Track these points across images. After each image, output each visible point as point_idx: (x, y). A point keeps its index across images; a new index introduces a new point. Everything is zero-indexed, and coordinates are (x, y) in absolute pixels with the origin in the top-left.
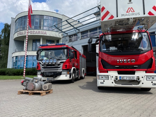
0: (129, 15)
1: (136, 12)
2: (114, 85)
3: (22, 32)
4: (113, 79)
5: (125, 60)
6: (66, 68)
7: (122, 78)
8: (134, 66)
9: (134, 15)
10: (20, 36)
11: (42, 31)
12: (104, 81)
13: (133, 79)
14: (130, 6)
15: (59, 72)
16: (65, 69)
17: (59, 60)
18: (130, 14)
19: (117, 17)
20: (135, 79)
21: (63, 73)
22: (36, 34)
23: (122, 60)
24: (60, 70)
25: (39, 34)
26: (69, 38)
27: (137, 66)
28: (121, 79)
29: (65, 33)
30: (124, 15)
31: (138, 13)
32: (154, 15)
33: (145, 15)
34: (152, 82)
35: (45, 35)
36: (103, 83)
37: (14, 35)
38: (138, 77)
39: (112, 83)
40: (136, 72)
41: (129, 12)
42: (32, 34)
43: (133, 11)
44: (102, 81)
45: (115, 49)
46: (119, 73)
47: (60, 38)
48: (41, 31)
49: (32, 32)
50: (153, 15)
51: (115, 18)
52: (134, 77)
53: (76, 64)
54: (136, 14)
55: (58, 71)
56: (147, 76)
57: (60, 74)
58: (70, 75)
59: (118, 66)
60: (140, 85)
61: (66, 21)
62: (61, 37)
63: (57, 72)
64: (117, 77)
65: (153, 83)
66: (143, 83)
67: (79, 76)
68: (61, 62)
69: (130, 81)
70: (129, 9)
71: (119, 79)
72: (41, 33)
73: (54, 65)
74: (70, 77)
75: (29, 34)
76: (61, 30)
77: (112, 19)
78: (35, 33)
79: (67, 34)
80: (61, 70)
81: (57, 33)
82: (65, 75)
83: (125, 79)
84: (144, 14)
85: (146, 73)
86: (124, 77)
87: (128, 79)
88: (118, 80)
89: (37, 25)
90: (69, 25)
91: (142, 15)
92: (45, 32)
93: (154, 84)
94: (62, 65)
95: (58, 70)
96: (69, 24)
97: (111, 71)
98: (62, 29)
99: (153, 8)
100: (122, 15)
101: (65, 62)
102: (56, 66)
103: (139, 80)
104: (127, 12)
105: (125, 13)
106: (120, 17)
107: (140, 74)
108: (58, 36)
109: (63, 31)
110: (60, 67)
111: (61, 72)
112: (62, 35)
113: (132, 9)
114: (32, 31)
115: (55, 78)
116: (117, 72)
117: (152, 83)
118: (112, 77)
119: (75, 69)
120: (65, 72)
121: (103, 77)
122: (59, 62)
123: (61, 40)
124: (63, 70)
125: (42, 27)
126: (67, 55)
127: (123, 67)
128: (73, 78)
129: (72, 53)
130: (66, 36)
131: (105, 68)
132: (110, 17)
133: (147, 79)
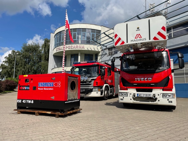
1: (143, 38)
2: (132, 101)
3: (60, 47)
4: (132, 96)
5: (142, 79)
6: (97, 85)
7: (139, 95)
8: (151, 84)
10: (59, 51)
11: (80, 45)
12: (123, 98)
13: (150, 97)
14: (138, 32)
15: (90, 89)
16: (96, 86)
17: (90, 77)
18: (138, 40)
19: (127, 42)
20: (152, 96)
21: (94, 90)
22: (74, 49)
23: (139, 79)
24: (91, 87)
25: (77, 49)
26: (109, 51)
27: (154, 84)
29: (104, 46)
30: (133, 40)
31: (145, 39)
32: (158, 40)
33: (151, 41)
34: (168, 100)
35: (83, 49)
37: (53, 51)
38: (154, 94)
39: (131, 99)
40: (153, 89)
41: (137, 38)
42: (70, 49)
43: (140, 37)
44: (122, 98)
45: (134, 68)
46: (138, 90)
47: (99, 52)
48: (78, 45)
49: (70, 47)
50: (158, 39)
51: (126, 43)
52: (151, 94)
53: (110, 81)
54: (143, 40)
55: (89, 88)
56: (163, 94)
57: (91, 91)
58: (101, 92)
59: (136, 84)
60: (156, 103)
61: (104, 33)
62: (100, 50)
63: (88, 89)
64: (134, 94)
65: (169, 100)
66: (159, 101)
67: (114, 93)
68: (92, 80)
69: (147, 98)
70: (137, 36)
71: (136, 96)
72: (79, 48)
73: (85, 82)
74: (102, 94)
75: (67, 49)
76: (99, 44)
78: (73, 47)
79: (106, 46)
80: (93, 87)
81: (95, 47)
82: (96, 92)
83: (142, 96)
84: (150, 39)
85: (163, 90)
86: (141, 94)
87: (144, 96)
89: (75, 40)
90: (107, 38)
91: (148, 40)
92: (83, 46)
93: (171, 101)
94: (93, 82)
96: (108, 36)
97: (130, 89)
98: (101, 41)
99: (157, 34)
100: (131, 40)
101: (96, 79)
102: (88, 83)
103: (154, 97)
104: (135, 38)
105: (134, 39)
106: (130, 43)
107: (157, 92)
108: (97, 50)
109: (102, 43)
110: (91, 84)
111: (92, 89)
112: (101, 48)
113: (139, 36)
114: (70, 45)
115: (86, 94)
116: (135, 89)
117: (168, 101)
118: (131, 94)
119: (108, 86)
120: (96, 89)
121: (122, 94)
122: (90, 79)
123: (100, 54)
124: (94, 87)
125: (80, 41)
126: (98, 73)
127: (141, 85)
128: (105, 95)
129: (103, 70)
130: (105, 49)
131: (124, 86)
132: (121, 42)
133: (163, 96)
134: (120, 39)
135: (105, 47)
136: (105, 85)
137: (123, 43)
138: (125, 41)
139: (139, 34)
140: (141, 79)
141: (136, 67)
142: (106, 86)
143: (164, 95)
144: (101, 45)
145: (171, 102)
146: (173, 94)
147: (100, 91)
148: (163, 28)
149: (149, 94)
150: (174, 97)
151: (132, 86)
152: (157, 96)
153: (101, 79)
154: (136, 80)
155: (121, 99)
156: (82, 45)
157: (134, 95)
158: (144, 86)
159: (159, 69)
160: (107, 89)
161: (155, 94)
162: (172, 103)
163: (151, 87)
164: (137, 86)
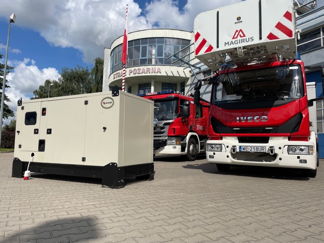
0: (236, 42)
1: (247, 37)
2: (230, 160)
3: (120, 72)
4: (229, 150)
5: (249, 118)
6: (174, 133)
7: (244, 149)
8: (266, 128)
9: (245, 41)
10: (117, 78)
11: (154, 67)
12: (214, 154)
13: (263, 151)
14: (239, 27)
15: (162, 140)
16: (174, 135)
17: (163, 119)
18: (238, 41)
19: (218, 47)
20: (267, 150)
21: (169, 142)
22: (143, 74)
24: (164, 137)
25: (148, 74)
26: (205, 77)
27: (271, 128)
28: (242, 150)
29: (197, 68)
31: (251, 39)
32: (278, 38)
33: (262, 41)
34: (299, 157)
35: (159, 74)
36: (213, 156)
37: (108, 78)
38: (271, 147)
39: (228, 157)
40: (270, 138)
41: (236, 38)
42: (137, 75)
43: (242, 35)
44: (211, 153)
45: (235, 99)
46: (241, 140)
47: (188, 79)
48: (150, 67)
49: (136, 71)
50: (276, 38)
51: (215, 49)
52: (265, 147)
53: (199, 127)
54: (247, 40)
55: (161, 138)
56: (289, 146)
57: (164, 144)
58: (182, 146)
59: (238, 129)
60: (276, 162)
62: (188, 75)
63: (159, 140)
64: (234, 146)
65: (301, 158)
66: (280, 159)
68: (166, 124)
69: (259, 154)
70: (237, 33)
71: (238, 150)
72: (151, 72)
74: (183, 149)
75: (132, 75)
76: (187, 63)
77: (210, 51)
78: (141, 72)
79: (199, 68)
80: (167, 138)
81: (181, 69)
82: (173, 146)
83: (249, 151)
84: (261, 38)
85: (289, 140)
86: (247, 147)
87: (253, 150)
88: (237, 152)
89: (145, 58)
91: (256, 41)
92: (159, 69)
94: (167, 128)
95: (161, 136)
97: (227, 137)
98: (190, 59)
99: (276, 27)
100: (225, 43)
101: (172, 123)
102: (158, 130)
103: (272, 152)
104: (233, 38)
105: (230, 40)
106: (222, 47)
107: (278, 143)
108: (182, 75)
109: (192, 63)
110: (163, 132)
111: (166, 140)
112: (190, 72)
114: (137, 68)
116: (237, 138)
117: (299, 159)
118: (227, 147)
119: (196, 136)
120: (173, 141)
121: (213, 148)
122: (163, 124)
123: (189, 82)
124: (169, 136)
125: (153, 61)
126: (176, 112)
127: (247, 130)
128: (191, 152)
129: (186, 107)
130: (197, 74)
131: (216, 131)
132: (207, 48)
133: (288, 150)
134: (204, 42)
135: (197, 70)
136: (190, 134)
137: (210, 48)
138: (214, 46)
139: (241, 30)
140: (247, 118)
141: (240, 97)
142: (192, 137)
143: (290, 149)
144: (190, 66)
145: (305, 161)
146: (308, 146)
147: (180, 144)
148: (288, 16)
149: (263, 147)
150: (311, 152)
151: (230, 133)
152: (277, 151)
153: (183, 122)
154: (238, 122)
155: (210, 157)
156: (157, 67)
157: (234, 148)
158: (252, 132)
159: (283, 99)
160: (194, 141)
161: (273, 147)
162: (306, 163)
163: (267, 132)
164: (239, 133)
